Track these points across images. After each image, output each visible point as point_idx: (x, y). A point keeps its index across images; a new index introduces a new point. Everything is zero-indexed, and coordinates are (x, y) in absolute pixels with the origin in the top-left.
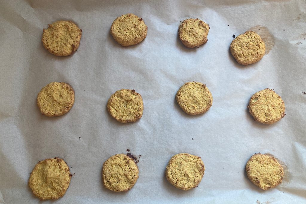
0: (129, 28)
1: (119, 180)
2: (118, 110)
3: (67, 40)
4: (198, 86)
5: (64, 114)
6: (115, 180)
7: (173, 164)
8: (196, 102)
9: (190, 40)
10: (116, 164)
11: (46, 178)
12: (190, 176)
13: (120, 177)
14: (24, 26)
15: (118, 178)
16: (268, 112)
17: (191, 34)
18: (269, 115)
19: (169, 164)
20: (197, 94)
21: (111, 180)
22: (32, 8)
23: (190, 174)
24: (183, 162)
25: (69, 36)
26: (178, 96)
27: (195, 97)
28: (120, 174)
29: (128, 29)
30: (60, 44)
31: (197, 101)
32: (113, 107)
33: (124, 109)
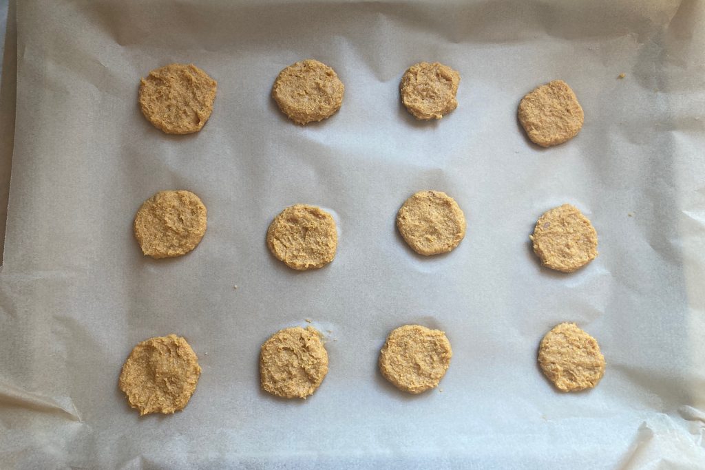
0: (309, 90)
1: (291, 377)
2: (288, 244)
3: (187, 104)
4: (437, 201)
5: (187, 253)
6: (285, 375)
7: (393, 347)
8: (434, 231)
9: (423, 106)
10: (285, 349)
11: (154, 373)
12: (422, 367)
13: (294, 372)
14: (105, 81)
15: (289, 373)
16: (567, 250)
17: (425, 93)
18: (568, 254)
19: (386, 344)
20: (436, 215)
21: (277, 376)
22: (120, 45)
23: (422, 364)
24: (411, 342)
25: (191, 95)
26: (400, 219)
27: (432, 222)
28: (292, 366)
29: (307, 93)
30: (174, 110)
31: (436, 230)
32: (278, 239)
33: (300, 244)
